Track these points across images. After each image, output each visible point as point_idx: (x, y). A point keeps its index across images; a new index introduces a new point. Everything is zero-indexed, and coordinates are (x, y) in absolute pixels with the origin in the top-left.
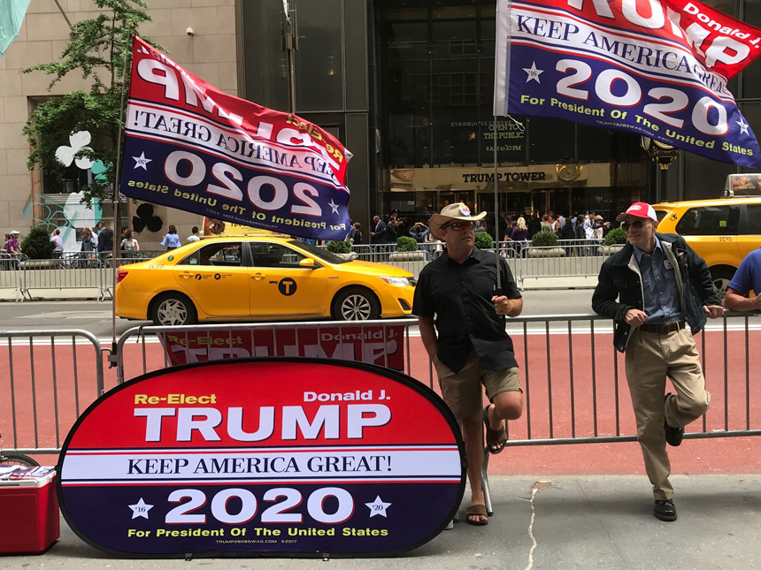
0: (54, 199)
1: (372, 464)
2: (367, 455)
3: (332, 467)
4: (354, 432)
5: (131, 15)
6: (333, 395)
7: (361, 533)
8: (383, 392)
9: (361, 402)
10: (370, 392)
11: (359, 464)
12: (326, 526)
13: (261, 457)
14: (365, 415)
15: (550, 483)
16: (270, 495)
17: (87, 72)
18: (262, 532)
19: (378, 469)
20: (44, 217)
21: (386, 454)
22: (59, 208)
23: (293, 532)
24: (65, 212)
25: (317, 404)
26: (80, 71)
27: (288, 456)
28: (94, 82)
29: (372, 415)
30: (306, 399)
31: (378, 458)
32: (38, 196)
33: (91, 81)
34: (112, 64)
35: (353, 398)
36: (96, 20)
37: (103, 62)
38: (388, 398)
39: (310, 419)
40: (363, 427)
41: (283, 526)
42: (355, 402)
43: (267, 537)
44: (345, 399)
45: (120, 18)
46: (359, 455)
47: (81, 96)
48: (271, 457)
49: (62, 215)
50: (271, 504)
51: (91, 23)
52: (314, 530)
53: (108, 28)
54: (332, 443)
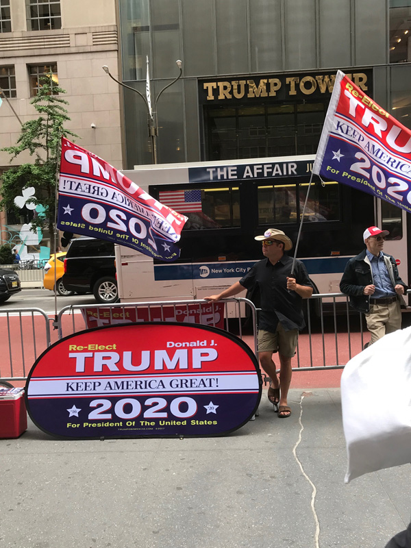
0: (14, 228)
1: (207, 383)
3: (184, 385)
4: (197, 364)
5: (58, 117)
6: (184, 344)
7: (202, 423)
8: (213, 341)
9: (200, 347)
10: (205, 341)
11: (199, 383)
12: (181, 420)
13: (143, 380)
14: (203, 355)
15: (311, 393)
16: (148, 402)
17: (32, 152)
18: (144, 423)
19: (210, 386)
20: (8, 239)
21: (215, 377)
22: (16, 233)
23: (162, 423)
24: (20, 236)
25: (175, 349)
26: (28, 151)
27: (158, 379)
28: (37, 158)
29: (206, 354)
30: (168, 346)
31: (210, 379)
32: (4, 226)
33: (34, 157)
34: (47, 146)
35: (195, 345)
36: (37, 120)
37: (42, 146)
38: (216, 345)
39: (171, 357)
40: (201, 362)
41: (156, 420)
42: (197, 347)
43: (147, 426)
44: (191, 345)
45: (51, 119)
46: (199, 378)
47: (29, 166)
48: (149, 380)
49: (19, 238)
50: (149, 407)
51: (34, 122)
52: (174, 422)
53: (44, 125)
54: (184, 371)
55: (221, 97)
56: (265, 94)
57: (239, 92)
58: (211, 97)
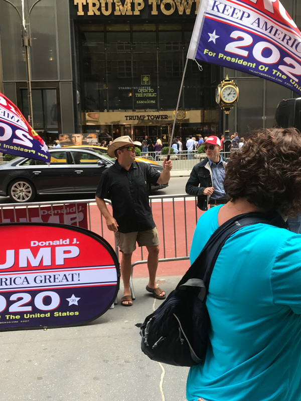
1: (70, 278)
2: (67, 273)
3: (47, 281)
4: (60, 261)
6: (47, 242)
7: (64, 314)
8: (75, 240)
9: (63, 245)
10: (68, 240)
11: (61, 278)
12: (45, 312)
13: (8, 277)
14: (65, 252)
15: (165, 281)
16: (13, 297)
18: (9, 317)
19: (73, 280)
21: (77, 272)
23: (27, 316)
25: (39, 247)
27: (23, 276)
29: (69, 252)
30: (32, 245)
31: (73, 275)
35: (58, 244)
38: (78, 243)
39: (35, 255)
40: (64, 259)
41: (21, 314)
42: (60, 245)
43: (13, 320)
44: (54, 244)
46: (62, 274)
48: (13, 277)
50: (14, 302)
52: (39, 314)
54: (47, 268)
55: (90, 13)
56: (130, 13)
57: (107, 10)
58: (81, 13)
